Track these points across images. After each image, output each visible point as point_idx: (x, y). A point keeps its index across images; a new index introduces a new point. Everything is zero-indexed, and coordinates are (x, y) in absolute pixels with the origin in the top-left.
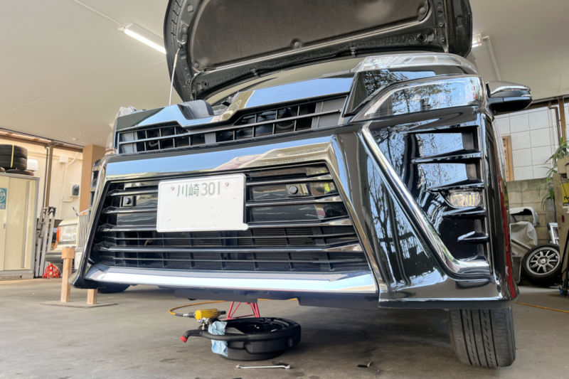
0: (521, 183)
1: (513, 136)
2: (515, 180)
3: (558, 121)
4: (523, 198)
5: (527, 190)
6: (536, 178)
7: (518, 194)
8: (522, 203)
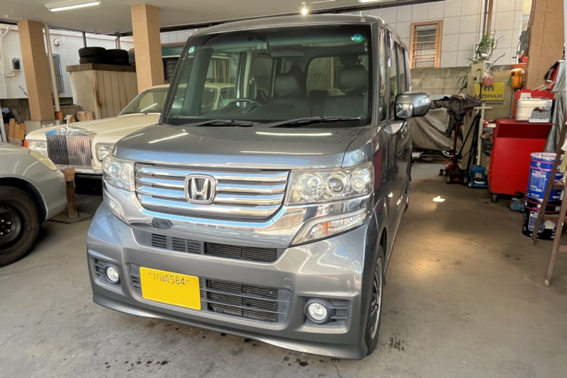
0: (446, 70)
1: (445, 21)
2: (442, 67)
3: (485, 13)
4: (445, 84)
5: (449, 77)
6: (458, 66)
7: (442, 81)
8: (444, 89)
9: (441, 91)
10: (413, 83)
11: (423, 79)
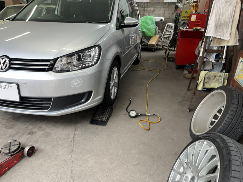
5: (167, 7)
7: (164, 9)
8: (164, 13)
9: (163, 14)
10: (150, 10)
11: (155, 8)
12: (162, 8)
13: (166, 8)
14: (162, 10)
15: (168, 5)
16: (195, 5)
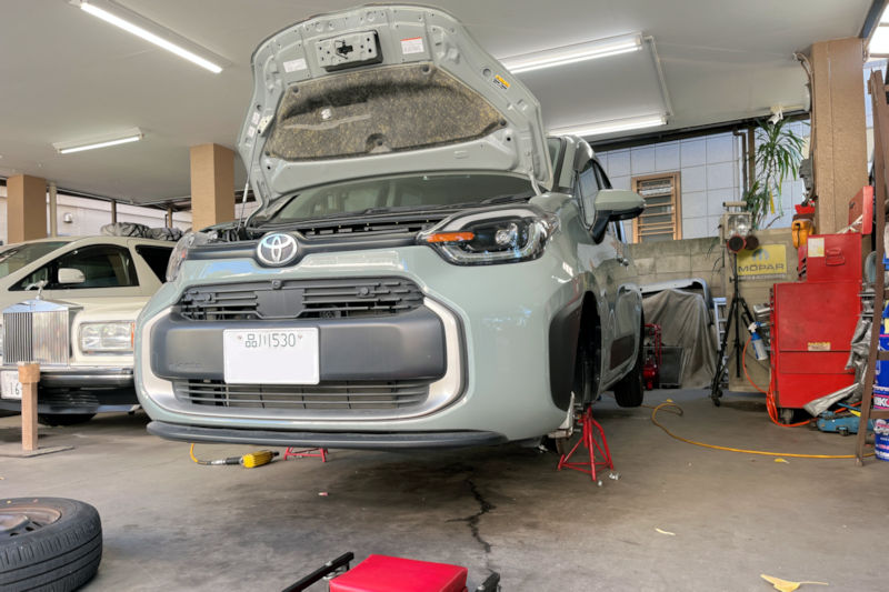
1: (684, 172)
3: (745, 153)
4: (692, 264)
7: (687, 259)
8: (691, 272)
9: (687, 275)
10: (641, 265)
11: (656, 258)
12: (681, 257)
13: (695, 258)
14: (682, 262)
15: (701, 249)
16: (802, 225)
